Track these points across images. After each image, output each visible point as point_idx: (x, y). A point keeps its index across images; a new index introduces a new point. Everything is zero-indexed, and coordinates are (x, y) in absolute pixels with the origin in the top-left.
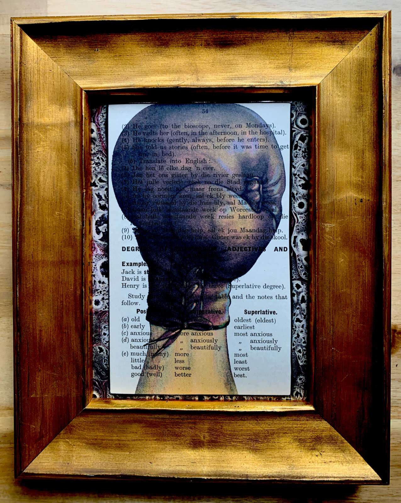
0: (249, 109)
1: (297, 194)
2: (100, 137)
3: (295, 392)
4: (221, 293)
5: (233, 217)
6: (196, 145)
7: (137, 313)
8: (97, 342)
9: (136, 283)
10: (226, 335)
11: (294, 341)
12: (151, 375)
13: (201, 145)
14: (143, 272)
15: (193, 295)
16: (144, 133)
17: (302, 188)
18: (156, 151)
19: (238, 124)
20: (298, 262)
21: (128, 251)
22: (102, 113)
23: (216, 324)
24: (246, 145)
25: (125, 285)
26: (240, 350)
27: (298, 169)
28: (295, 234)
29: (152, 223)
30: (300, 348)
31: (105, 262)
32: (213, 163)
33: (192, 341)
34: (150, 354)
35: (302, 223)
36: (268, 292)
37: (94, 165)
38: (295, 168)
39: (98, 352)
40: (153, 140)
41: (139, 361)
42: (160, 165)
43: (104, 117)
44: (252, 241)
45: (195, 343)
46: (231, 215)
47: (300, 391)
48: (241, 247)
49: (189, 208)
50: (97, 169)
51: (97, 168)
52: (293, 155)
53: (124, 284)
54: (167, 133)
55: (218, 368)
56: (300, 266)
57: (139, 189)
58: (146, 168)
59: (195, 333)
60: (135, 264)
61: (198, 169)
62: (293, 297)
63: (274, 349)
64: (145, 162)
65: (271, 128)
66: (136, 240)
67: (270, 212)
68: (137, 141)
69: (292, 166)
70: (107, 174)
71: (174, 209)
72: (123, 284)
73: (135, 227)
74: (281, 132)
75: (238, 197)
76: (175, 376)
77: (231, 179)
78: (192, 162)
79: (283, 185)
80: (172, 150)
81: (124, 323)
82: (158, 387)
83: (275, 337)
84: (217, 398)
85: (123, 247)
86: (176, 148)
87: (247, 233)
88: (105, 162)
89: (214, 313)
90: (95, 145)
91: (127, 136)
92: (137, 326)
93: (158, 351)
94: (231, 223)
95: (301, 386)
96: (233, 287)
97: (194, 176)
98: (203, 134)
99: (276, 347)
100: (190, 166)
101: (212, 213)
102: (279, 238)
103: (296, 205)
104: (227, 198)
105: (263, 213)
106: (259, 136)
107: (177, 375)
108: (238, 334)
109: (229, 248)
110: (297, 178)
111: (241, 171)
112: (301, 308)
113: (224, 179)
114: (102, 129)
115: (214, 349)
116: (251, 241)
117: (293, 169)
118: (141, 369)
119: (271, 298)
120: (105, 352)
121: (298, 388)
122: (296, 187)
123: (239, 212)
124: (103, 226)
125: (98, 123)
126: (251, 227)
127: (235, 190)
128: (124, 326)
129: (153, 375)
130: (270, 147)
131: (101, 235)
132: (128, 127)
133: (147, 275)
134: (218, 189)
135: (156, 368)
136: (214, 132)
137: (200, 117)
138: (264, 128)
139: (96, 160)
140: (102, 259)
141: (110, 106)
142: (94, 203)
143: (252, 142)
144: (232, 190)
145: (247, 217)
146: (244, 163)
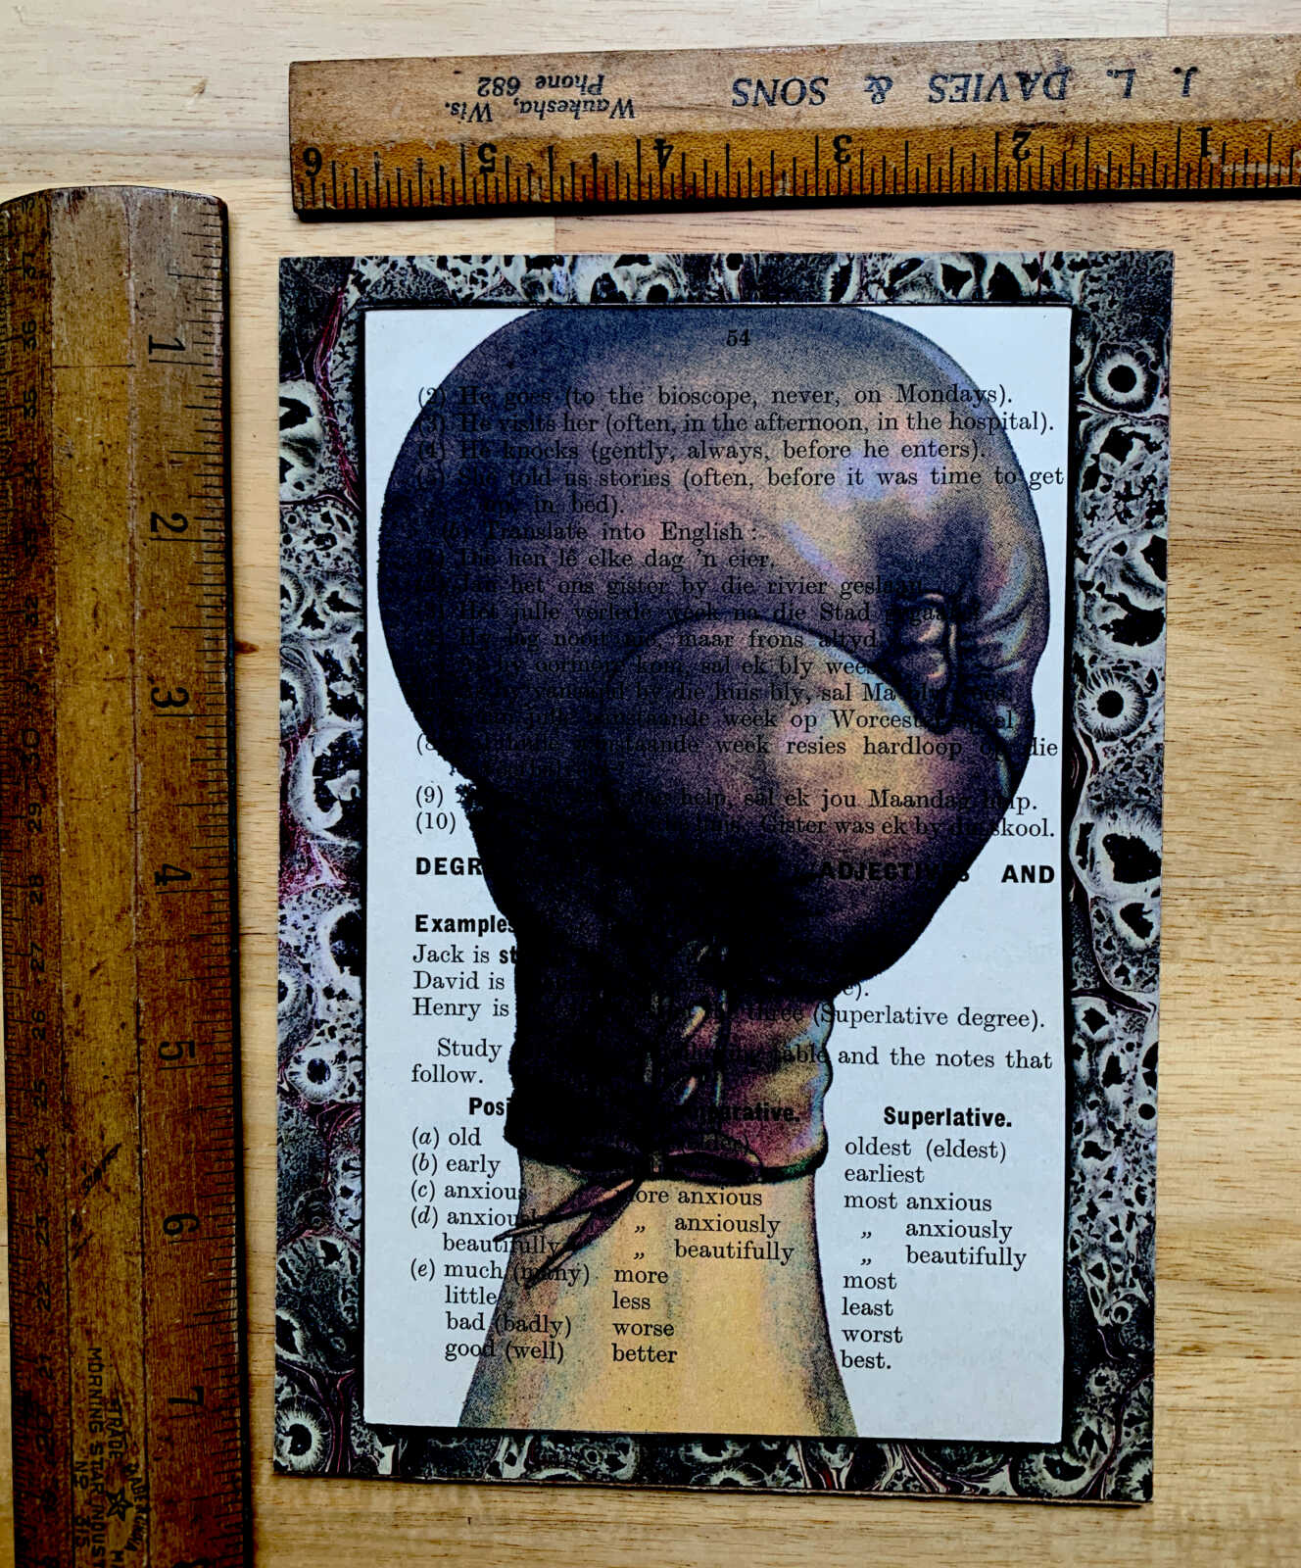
0: (908, 329)
1: (1093, 660)
2: (335, 438)
3: (1080, 1431)
4: (795, 1041)
5: (842, 748)
6: (702, 471)
7: (472, 1112)
8: (317, 1221)
9: (466, 996)
10: (813, 1202)
11: (1078, 1232)
12: (521, 1352)
13: (722, 470)
14: (495, 957)
15: (686, 1045)
16: (501, 421)
17: (1115, 639)
18: (547, 493)
19: (867, 387)
20: (1096, 924)
21: (438, 872)
22: (341, 345)
23: (775, 1160)
24: (896, 471)
25: (427, 1006)
26: (866, 1262)
27: (1098, 563)
28: (1083, 816)
29: (533, 768)
30: (1097, 1258)
31: (350, 915)
32: (765, 541)
33: (681, 1225)
34: (520, 1274)
35: (1111, 772)
36: (975, 1040)
37: (311, 542)
38: (1085, 558)
39: (321, 1261)
40: (537, 451)
41: (478, 1296)
42: (563, 545)
43: (348, 358)
44: (915, 840)
45: (693, 1234)
46: (836, 741)
47: (1100, 1429)
48: (872, 865)
49: (675, 711)
50: (321, 559)
51: (320, 554)
52: (1078, 509)
53: (422, 1002)
54: (592, 421)
55: (783, 1329)
56: (1104, 940)
57: (485, 638)
58: (511, 557)
59: (694, 1194)
60: (466, 924)
61: (710, 562)
62: (1076, 1062)
63: (998, 1261)
64: (507, 533)
65: (995, 406)
66: (470, 833)
67: (988, 728)
69: (1074, 552)
70: (363, 580)
71: (616, 716)
72: (417, 999)
73: (467, 782)
74: (1031, 421)
75: (861, 670)
76: (615, 1358)
77: (834, 600)
78: (685, 534)
79: (1038, 626)
80: (610, 490)
81: (420, 1152)
82: (548, 1400)
83: (1001, 1213)
84: (775, 1446)
85: (419, 860)
86: (625, 478)
87: (898, 811)
88: (354, 532)
89: (767, 1119)
90: (314, 466)
91: (437, 433)
92: (470, 1164)
93: (551, 1260)
94: (834, 771)
95: (1102, 1407)
96: (842, 1017)
97: (692, 588)
98: (729, 426)
99: (1006, 1252)
100: (679, 552)
101: (759, 732)
102: (1022, 830)
103: (1091, 702)
104: (819, 676)
105: (958, 733)
106: (944, 436)
107: (620, 1355)
108: (858, 1201)
109: (827, 865)
110: (1093, 598)
112: (1106, 1103)
113: (809, 601)
114: (340, 407)
115: (766, 1255)
116: (912, 843)
117: (1079, 564)
118: (482, 1328)
119: (990, 1061)
120: (348, 1263)
121: (1090, 1416)
122: (1092, 635)
123: (867, 730)
124: (343, 778)
125: (326, 383)
126: (912, 788)
127: (851, 645)
128: (420, 1163)
129: (529, 1355)
130: (988, 476)
131: (337, 813)
132: (439, 400)
133: (511, 967)
134: (787, 642)
135: (542, 1328)
136: (771, 420)
137: (719, 362)
138: (967, 404)
139: (320, 527)
140: (340, 903)
141: (370, 316)
142: (308, 689)
143: (920, 459)
144: (840, 645)
145: (897, 748)
146: (888, 538)
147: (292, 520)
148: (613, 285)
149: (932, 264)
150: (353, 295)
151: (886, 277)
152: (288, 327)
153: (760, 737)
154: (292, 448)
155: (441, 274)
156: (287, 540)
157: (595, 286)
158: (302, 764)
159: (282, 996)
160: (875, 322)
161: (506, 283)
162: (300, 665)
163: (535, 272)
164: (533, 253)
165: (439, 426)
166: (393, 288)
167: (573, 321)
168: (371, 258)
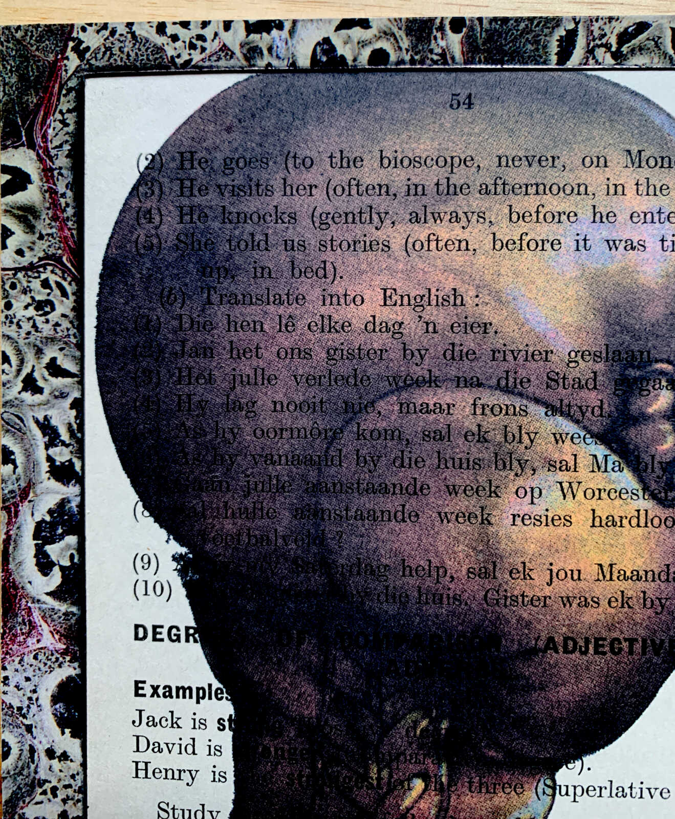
0: (635, 94)
2: (55, 205)
5: (568, 521)
6: (423, 237)
9: (185, 762)
13: (444, 235)
14: (213, 725)
16: (219, 186)
18: (266, 259)
19: (594, 152)
21: (155, 639)
22: (61, 112)
24: (625, 237)
25: (146, 770)
29: (249, 535)
31: (70, 678)
32: (488, 308)
37: (31, 308)
40: (255, 218)
42: (281, 311)
43: (67, 125)
44: (641, 614)
46: (562, 514)
48: (597, 640)
49: (394, 480)
50: (40, 325)
51: (39, 320)
53: (141, 766)
54: (311, 187)
57: (202, 405)
58: (229, 323)
60: (184, 691)
61: (431, 329)
64: (225, 299)
66: (187, 601)
68: (195, 217)
70: (80, 346)
71: (334, 485)
72: (137, 763)
73: (184, 550)
75: (589, 441)
77: (560, 368)
78: (406, 300)
85: (137, 627)
86: (345, 244)
87: (625, 585)
88: (72, 298)
90: (34, 233)
91: (155, 198)
94: (560, 545)
96: (563, 792)
97: (413, 355)
98: (452, 190)
100: (399, 319)
101: (483, 502)
104: (545, 446)
109: (551, 639)
111: (603, 342)
113: (534, 370)
114: (60, 174)
116: (638, 618)
123: (594, 503)
124: (62, 544)
125: (46, 150)
126: (639, 561)
127: (578, 415)
131: (56, 579)
132: (158, 165)
133: (228, 735)
134: (511, 410)
136: (496, 184)
137: (441, 125)
139: (39, 293)
140: (60, 666)
141: (90, 83)
142: (28, 455)
143: (649, 226)
144: (568, 416)
145: (625, 522)
146: (617, 306)
147: (13, 286)
148: (333, 48)
149: (660, 28)
150: (73, 62)
151: (613, 41)
152: (9, 95)
153: (482, 508)
154: (14, 215)
155: (160, 40)
156: (8, 306)
157: (315, 50)
158: (24, 528)
159: (6, 755)
160: (602, 87)
161: (224, 48)
162: (19, 430)
163: (254, 37)
164: (253, 19)
165: (157, 191)
166: (112, 54)
167: (293, 85)
168: (90, 25)
